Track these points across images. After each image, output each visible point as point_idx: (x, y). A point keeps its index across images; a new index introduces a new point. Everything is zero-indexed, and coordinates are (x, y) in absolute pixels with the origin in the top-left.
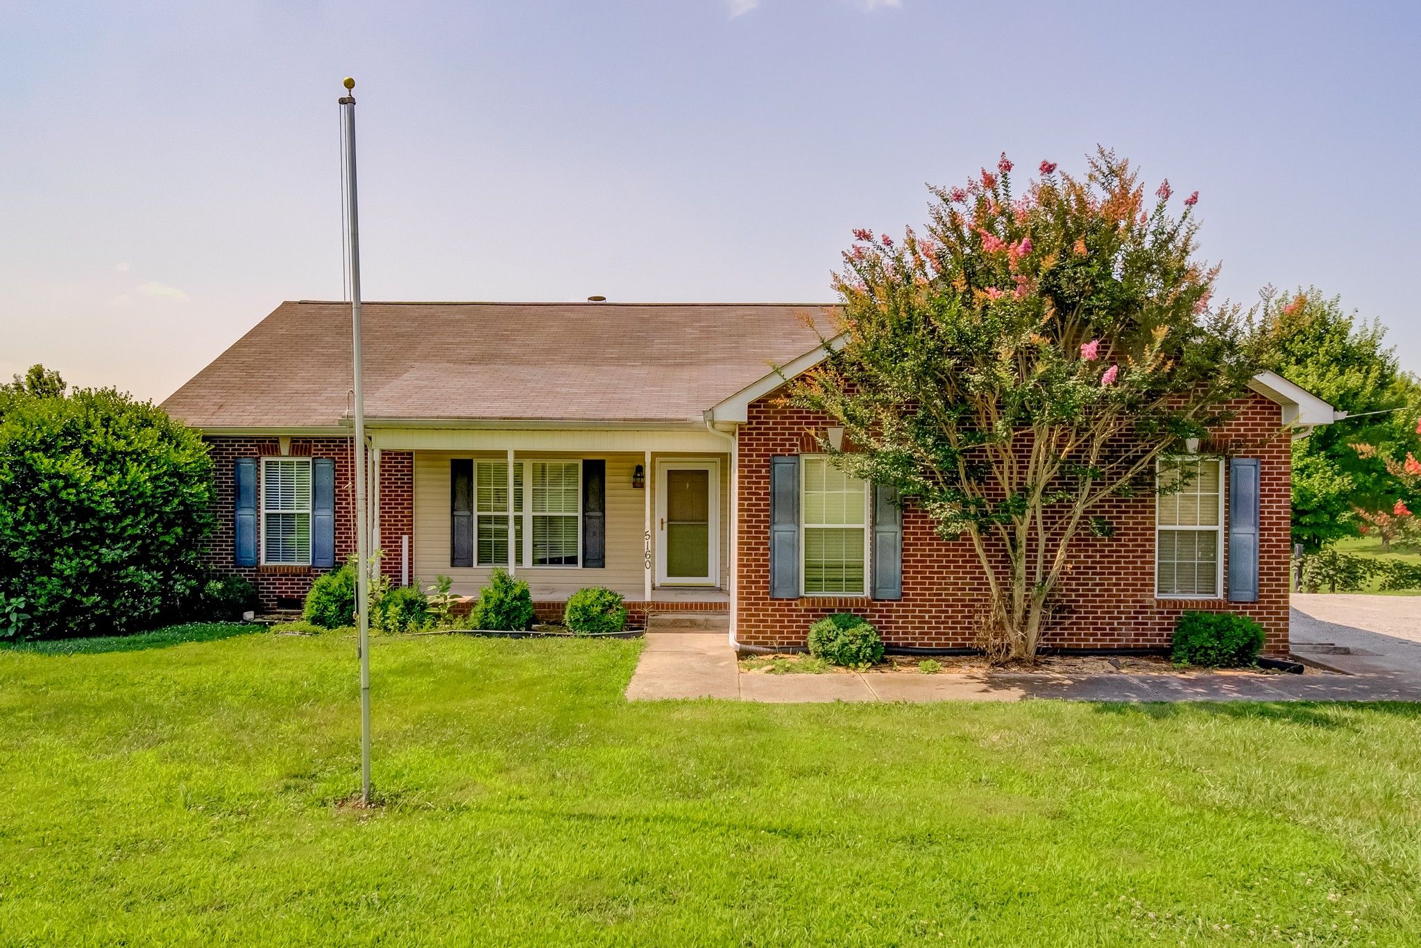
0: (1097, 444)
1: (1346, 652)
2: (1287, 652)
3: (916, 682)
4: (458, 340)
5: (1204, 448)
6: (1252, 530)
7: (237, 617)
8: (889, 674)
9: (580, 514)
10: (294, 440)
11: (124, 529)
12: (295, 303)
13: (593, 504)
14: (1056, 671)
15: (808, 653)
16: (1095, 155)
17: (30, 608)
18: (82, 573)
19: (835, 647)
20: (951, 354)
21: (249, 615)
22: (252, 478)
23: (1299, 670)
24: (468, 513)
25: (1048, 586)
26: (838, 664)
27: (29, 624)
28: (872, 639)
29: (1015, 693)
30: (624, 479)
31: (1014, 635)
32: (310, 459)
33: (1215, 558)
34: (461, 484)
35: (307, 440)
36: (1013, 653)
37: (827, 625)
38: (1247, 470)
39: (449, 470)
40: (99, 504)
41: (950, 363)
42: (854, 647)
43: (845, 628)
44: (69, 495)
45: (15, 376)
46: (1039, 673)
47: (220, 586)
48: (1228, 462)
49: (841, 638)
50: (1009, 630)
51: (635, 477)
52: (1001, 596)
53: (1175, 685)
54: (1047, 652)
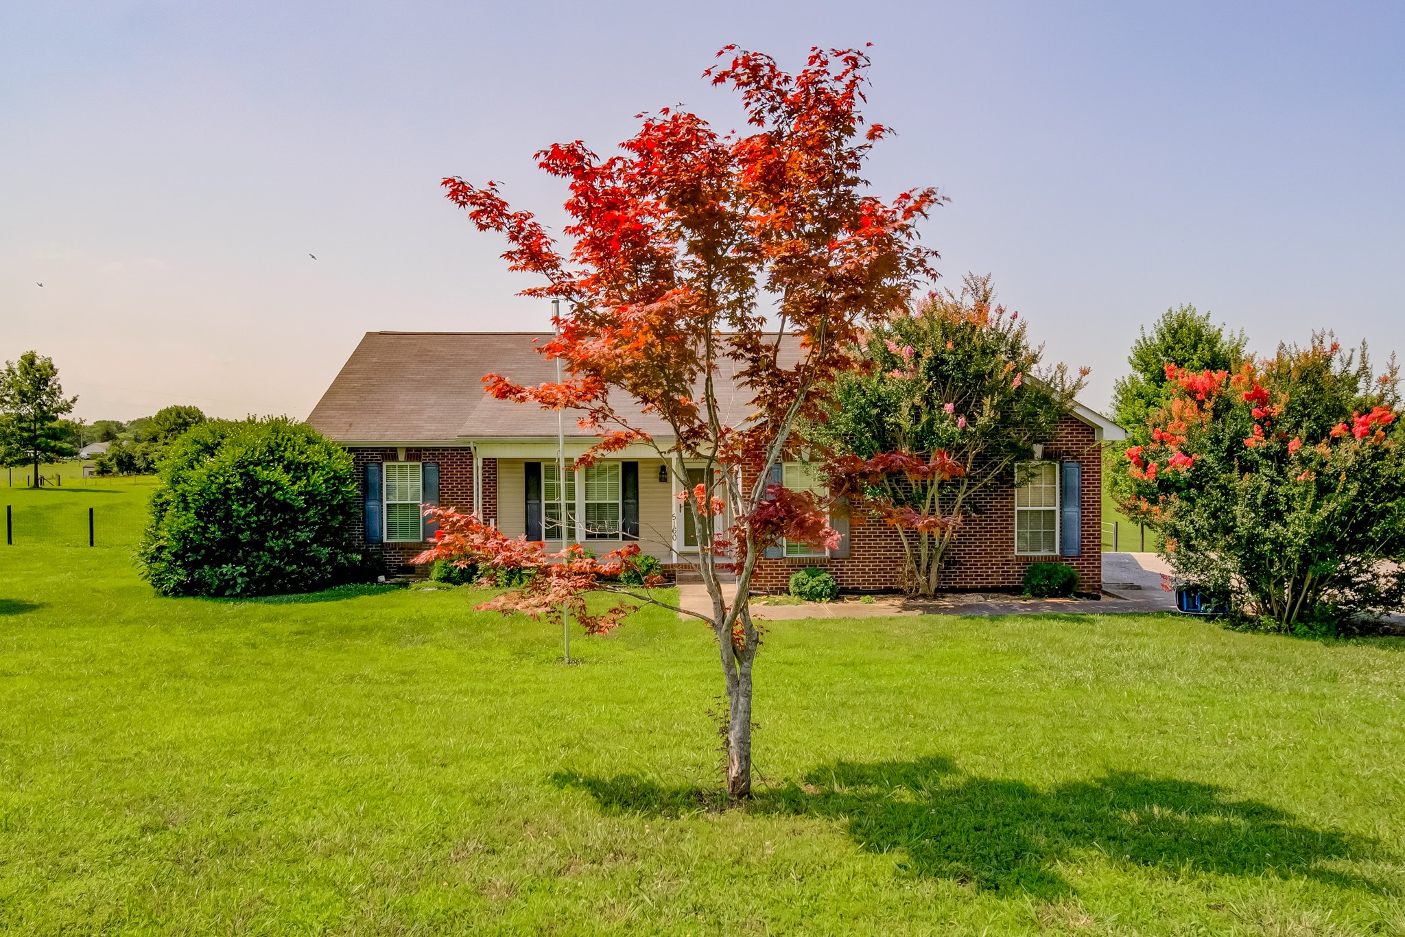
0: (970, 457)
1: (1139, 588)
2: (1100, 589)
3: (857, 608)
4: (514, 367)
5: (1046, 455)
6: (1077, 509)
7: (374, 580)
8: (840, 604)
9: (620, 502)
10: (408, 449)
11: (308, 518)
12: (376, 333)
13: (630, 494)
14: (947, 602)
15: (789, 594)
16: (968, 277)
17: (250, 574)
18: (285, 549)
19: (807, 589)
20: (875, 406)
21: (382, 578)
22: (377, 479)
23: (1098, 598)
24: (538, 502)
25: (942, 548)
26: (809, 600)
27: (248, 584)
28: (830, 583)
29: (918, 612)
30: (653, 475)
31: (922, 579)
32: (420, 464)
33: (1054, 528)
34: (533, 480)
35: (419, 449)
36: (920, 592)
37: (802, 575)
38: (1073, 469)
39: (523, 470)
40: (293, 500)
41: (875, 411)
42: (819, 589)
43: (813, 577)
44: (278, 495)
45: (7, 363)
46: (935, 602)
47: (359, 557)
48: (1061, 463)
49: (811, 582)
50: (918, 576)
51: (661, 474)
52: (912, 555)
53: (1016, 607)
54: (941, 592)
